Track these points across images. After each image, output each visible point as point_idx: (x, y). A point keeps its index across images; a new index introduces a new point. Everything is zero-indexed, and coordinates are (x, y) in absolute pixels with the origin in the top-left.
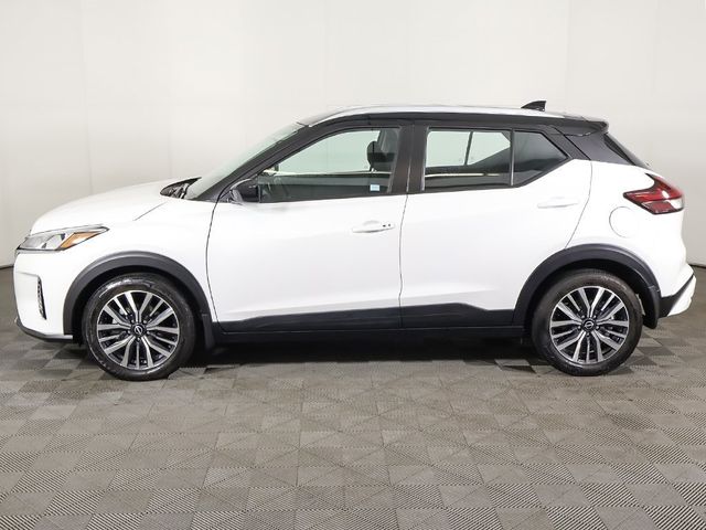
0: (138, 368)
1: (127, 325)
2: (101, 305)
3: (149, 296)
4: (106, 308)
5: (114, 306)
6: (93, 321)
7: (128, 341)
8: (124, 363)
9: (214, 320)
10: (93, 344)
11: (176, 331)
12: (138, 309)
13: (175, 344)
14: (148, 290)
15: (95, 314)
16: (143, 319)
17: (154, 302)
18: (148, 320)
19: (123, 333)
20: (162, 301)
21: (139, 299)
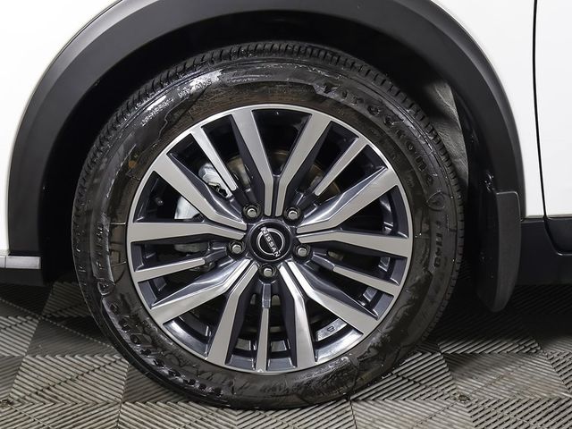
0: (260, 370)
1: (233, 224)
2: (145, 153)
3: (318, 123)
4: (165, 166)
5: (190, 158)
6: (117, 208)
7: (233, 277)
8: (217, 352)
9: (533, 209)
10: (113, 291)
11: (401, 246)
12: (277, 167)
13: (393, 289)
14: (318, 102)
15: (125, 182)
16: (289, 204)
17: (332, 145)
18: (305, 209)
19: (216, 251)
20: (361, 142)
21: (279, 133)
